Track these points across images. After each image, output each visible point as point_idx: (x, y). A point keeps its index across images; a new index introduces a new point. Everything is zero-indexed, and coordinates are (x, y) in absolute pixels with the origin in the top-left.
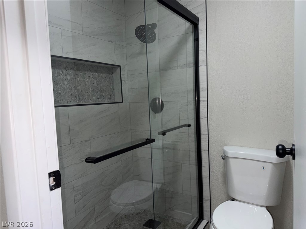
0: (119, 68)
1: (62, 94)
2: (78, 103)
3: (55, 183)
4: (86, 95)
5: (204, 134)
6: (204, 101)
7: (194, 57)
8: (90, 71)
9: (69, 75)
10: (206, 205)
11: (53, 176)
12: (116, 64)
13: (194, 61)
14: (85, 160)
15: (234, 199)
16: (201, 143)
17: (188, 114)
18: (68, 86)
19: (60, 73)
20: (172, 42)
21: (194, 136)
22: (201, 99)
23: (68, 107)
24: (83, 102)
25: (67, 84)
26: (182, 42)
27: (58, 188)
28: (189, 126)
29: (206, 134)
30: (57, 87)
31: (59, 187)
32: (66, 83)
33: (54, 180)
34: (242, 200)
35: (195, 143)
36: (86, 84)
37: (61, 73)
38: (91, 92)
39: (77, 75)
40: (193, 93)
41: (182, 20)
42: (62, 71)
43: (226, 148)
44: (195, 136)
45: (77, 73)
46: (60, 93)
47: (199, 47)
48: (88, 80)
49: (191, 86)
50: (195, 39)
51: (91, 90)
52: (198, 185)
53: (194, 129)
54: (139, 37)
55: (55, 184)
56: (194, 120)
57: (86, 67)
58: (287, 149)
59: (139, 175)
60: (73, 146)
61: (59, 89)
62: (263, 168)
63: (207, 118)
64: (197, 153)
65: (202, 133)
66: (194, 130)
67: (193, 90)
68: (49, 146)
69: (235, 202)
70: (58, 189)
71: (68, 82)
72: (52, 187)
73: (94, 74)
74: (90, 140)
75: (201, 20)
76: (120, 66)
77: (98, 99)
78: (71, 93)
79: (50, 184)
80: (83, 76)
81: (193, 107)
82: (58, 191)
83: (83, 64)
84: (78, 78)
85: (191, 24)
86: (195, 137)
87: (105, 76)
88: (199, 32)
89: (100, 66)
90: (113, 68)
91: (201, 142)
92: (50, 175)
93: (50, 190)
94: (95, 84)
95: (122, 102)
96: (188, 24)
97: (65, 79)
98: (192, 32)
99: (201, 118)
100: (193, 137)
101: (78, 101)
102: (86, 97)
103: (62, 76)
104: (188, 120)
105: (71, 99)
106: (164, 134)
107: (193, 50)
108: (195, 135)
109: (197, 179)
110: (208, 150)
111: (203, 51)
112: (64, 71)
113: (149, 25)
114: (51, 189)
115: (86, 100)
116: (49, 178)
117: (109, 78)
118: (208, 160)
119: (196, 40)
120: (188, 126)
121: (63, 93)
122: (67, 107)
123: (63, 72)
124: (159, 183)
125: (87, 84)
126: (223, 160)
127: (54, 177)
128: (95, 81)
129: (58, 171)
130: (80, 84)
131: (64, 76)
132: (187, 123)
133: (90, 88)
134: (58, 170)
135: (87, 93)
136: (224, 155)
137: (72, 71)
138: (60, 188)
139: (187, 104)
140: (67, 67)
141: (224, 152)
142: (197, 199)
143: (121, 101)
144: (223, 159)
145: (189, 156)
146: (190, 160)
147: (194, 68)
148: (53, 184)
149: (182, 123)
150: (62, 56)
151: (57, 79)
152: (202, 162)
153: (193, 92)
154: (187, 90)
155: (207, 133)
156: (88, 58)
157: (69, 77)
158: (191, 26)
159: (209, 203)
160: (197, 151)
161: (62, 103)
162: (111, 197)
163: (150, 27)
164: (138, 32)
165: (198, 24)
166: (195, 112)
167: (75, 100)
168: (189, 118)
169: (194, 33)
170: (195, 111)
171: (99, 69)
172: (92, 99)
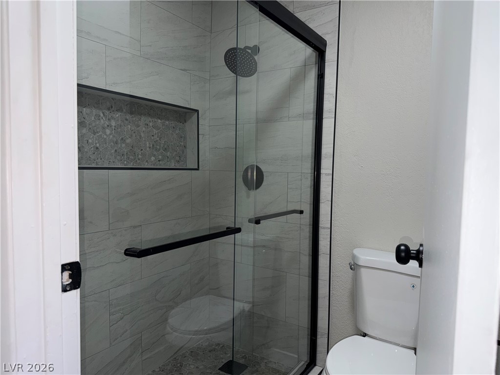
0: (196, 114)
1: (101, 150)
2: (126, 165)
3: (71, 280)
4: (140, 153)
5: (324, 228)
6: (327, 175)
7: (316, 104)
8: (150, 115)
9: (115, 119)
10: (321, 341)
11: (69, 270)
12: (192, 108)
13: (315, 110)
14: (123, 251)
15: (366, 334)
16: (320, 242)
17: (301, 194)
18: (111, 136)
19: (100, 116)
20: (282, 77)
21: (308, 229)
22: (323, 171)
23: (109, 170)
24: (133, 165)
25: (110, 134)
26: (298, 78)
27: (74, 289)
28: (301, 212)
29: (327, 228)
30: (93, 137)
31: (78, 288)
32: (108, 132)
33: (71, 276)
34: (378, 337)
35: (310, 240)
36: (140, 136)
37: (102, 115)
38: (148, 149)
39: (127, 120)
40: (310, 161)
41: (301, 44)
42: (103, 113)
43: (356, 252)
44: (310, 229)
45: (128, 118)
46: (97, 148)
47: (325, 87)
48: (144, 129)
49: (309, 149)
50: (318, 75)
51: (148, 145)
52: (310, 308)
53: (308, 218)
54: (231, 66)
55: (71, 283)
56: (310, 204)
57: (142, 108)
58: (412, 252)
59: (218, 288)
60: (112, 233)
61: (97, 142)
62: (413, 286)
63: (330, 202)
64: (311, 257)
65: (322, 226)
66: (308, 221)
67: (310, 156)
68: (65, 223)
69: (366, 338)
70: (76, 290)
71: (112, 131)
72: (66, 287)
73: (156, 120)
74: (141, 226)
75: (331, 45)
76: (197, 111)
77: (159, 161)
78: (116, 148)
79: (62, 282)
80: (137, 123)
81: (310, 184)
82: (75, 294)
83: (139, 103)
84: (129, 126)
85: (313, 51)
86: (310, 232)
87: (173, 125)
88: (326, 63)
89: (166, 109)
90: (186, 113)
91: (320, 240)
92: (64, 267)
93: (62, 291)
94: (156, 136)
95: (198, 169)
96: (308, 51)
97: (108, 126)
98: (315, 63)
99: (321, 201)
100: (307, 232)
101: (125, 162)
102: (140, 156)
103: (102, 121)
104: (301, 204)
105: (115, 158)
106: (257, 222)
107: (315, 92)
108: (310, 227)
109: (308, 300)
110: (329, 253)
111: (331, 94)
112: (107, 112)
113: (247, 47)
114: (65, 290)
115: (138, 162)
116: (62, 272)
117: (180, 129)
118: (329, 269)
119: (321, 77)
120: (299, 212)
121: (103, 147)
122: (107, 170)
123: (104, 115)
124: (249, 303)
125: (143, 136)
126: (352, 271)
127: (71, 272)
128: (155, 131)
129: (77, 263)
130: (132, 136)
131: (106, 120)
132: (298, 208)
133: (147, 142)
134: (77, 261)
135: (142, 150)
136: (354, 263)
137: (119, 114)
138: (79, 290)
139: (300, 177)
140: (112, 107)
141: (354, 257)
142: (308, 331)
143: (197, 167)
144: (351, 269)
145: (300, 261)
146: (300, 269)
147: (315, 121)
148: (67, 283)
149: (290, 208)
150: (105, 89)
151: (94, 124)
152: (319, 272)
153: (310, 159)
154: (302, 156)
155: (330, 227)
156: (146, 95)
157: (113, 123)
158: (314, 54)
159: (327, 338)
160: (311, 254)
161: (100, 163)
162: (170, 321)
163: (250, 51)
164: (229, 58)
165: (325, 52)
166: (313, 192)
167: (121, 160)
168: (302, 200)
169: (317, 65)
170: (313, 190)
171: (164, 114)
172: (149, 161)
